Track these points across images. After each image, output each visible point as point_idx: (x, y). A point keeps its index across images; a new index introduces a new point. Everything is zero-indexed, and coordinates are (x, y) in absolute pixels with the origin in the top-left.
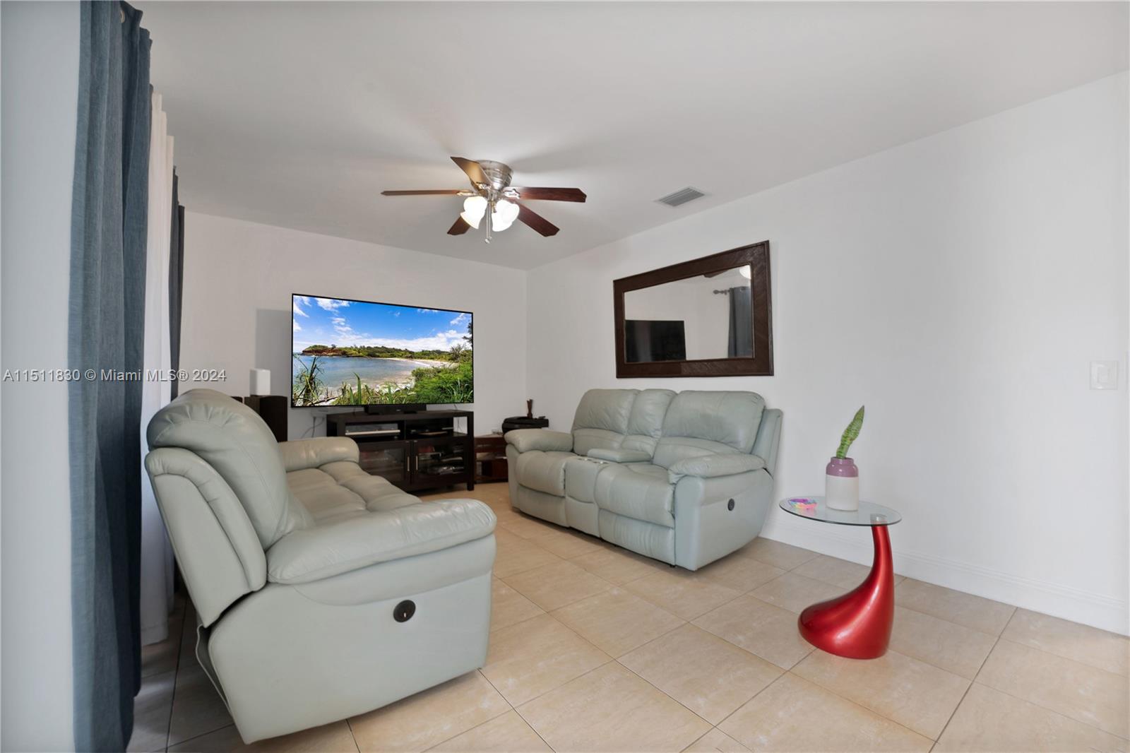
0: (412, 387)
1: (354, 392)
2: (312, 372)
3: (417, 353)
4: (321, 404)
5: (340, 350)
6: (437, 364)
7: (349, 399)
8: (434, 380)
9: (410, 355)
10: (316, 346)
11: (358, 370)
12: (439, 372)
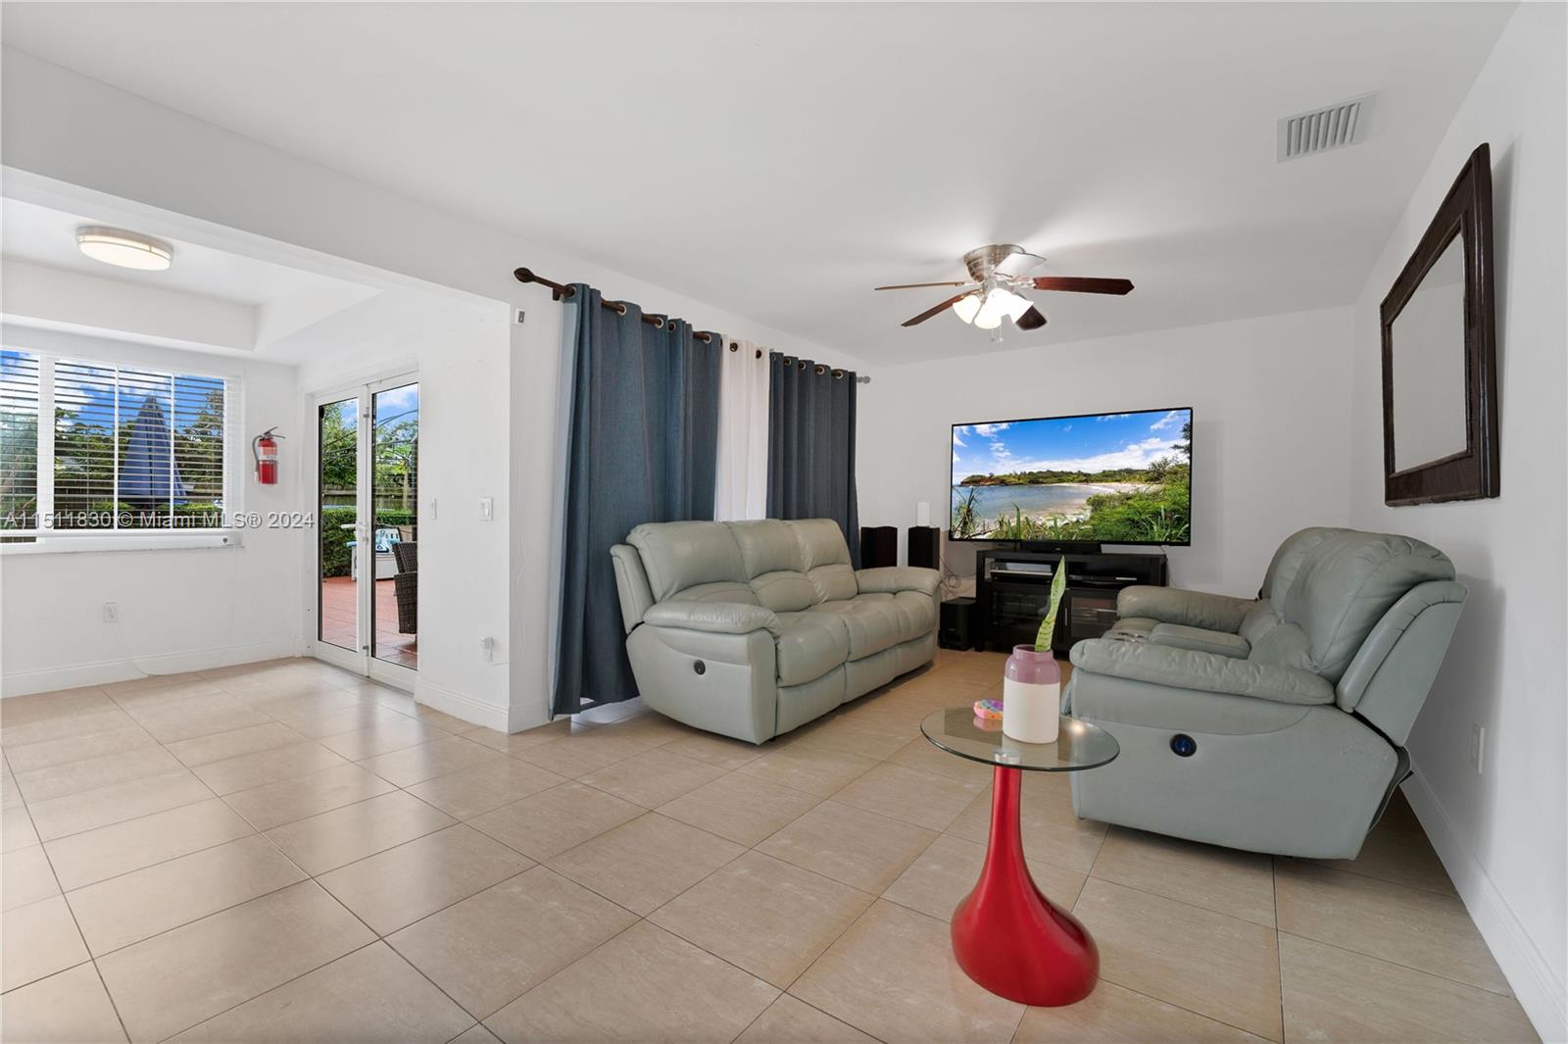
0: (1087, 519)
1: (1012, 525)
2: (970, 503)
3: (1094, 475)
4: (978, 537)
5: (998, 478)
6: (1127, 487)
7: (1007, 533)
8: (1120, 509)
9: (1084, 478)
10: (973, 476)
11: (1016, 500)
12: (1128, 499)
